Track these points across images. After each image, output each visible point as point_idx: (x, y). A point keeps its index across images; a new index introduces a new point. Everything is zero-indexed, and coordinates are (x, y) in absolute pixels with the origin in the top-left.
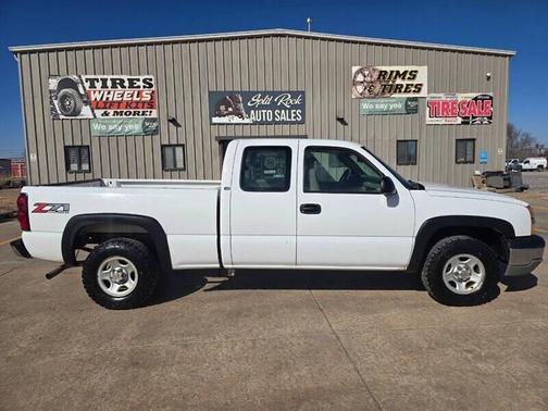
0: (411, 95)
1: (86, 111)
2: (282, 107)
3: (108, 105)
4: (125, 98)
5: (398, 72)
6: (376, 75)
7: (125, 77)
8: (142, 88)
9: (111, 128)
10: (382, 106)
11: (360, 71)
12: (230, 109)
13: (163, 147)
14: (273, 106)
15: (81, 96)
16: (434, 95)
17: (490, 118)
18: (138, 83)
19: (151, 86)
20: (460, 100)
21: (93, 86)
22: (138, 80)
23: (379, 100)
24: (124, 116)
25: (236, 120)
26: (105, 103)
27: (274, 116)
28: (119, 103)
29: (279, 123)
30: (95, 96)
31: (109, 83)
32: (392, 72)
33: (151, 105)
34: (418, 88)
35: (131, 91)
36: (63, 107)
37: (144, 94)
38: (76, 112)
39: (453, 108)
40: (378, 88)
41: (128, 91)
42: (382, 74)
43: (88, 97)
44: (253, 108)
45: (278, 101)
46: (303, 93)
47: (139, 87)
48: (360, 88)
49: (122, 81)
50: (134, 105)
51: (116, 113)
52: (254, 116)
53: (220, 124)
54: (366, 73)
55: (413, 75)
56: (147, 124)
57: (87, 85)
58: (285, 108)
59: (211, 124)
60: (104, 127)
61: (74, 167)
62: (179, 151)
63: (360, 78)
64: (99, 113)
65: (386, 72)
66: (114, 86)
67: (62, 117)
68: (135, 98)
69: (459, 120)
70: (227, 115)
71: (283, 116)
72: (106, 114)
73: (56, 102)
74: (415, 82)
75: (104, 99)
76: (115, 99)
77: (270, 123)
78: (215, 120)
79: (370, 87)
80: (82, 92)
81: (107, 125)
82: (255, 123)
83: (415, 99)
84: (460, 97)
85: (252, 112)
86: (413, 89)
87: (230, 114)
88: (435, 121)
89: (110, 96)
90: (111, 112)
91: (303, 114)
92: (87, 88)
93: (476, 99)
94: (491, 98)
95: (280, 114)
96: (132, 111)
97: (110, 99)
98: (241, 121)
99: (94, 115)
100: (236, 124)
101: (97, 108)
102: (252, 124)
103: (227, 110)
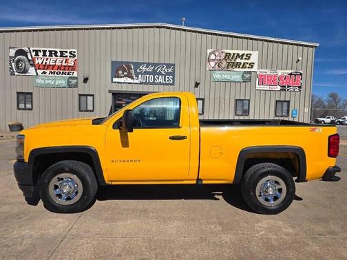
0: (247, 70)
1: (32, 71)
2: (160, 74)
3: (46, 67)
4: (57, 64)
5: (238, 54)
6: (223, 56)
7: (58, 50)
8: (68, 57)
9: (47, 82)
10: (226, 76)
11: (213, 53)
12: (125, 73)
13: (80, 95)
14: (154, 73)
15: (29, 61)
17: (300, 87)
18: (66, 54)
19: (74, 56)
21: (37, 55)
22: (66, 52)
23: (224, 73)
24: (56, 75)
25: (129, 80)
26: (44, 66)
27: (154, 79)
28: (53, 66)
29: (156, 84)
30: (38, 61)
31: (48, 54)
32: (234, 54)
33: (73, 68)
34: (252, 65)
35: (61, 59)
36: (18, 67)
37: (69, 61)
38: (25, 71)
39: (275, 80)
40: (224, 64)
41: (60, 59)
42: (228, 55)
43: (34, 62)
44: (141, 73)
45: (157, 69)
46: (174, 65)
47: (67, 56)
48: (212, 64)
49: (56, 52)
50: (62, 68)
51: (51, 73)
52: (141, 79)
53: (118, 83)
54: (217, 54)
55: (248, 56)
56: (70, 80)
57: (34, 54)
58: (162, 75)
59: (113, 82)
60: (42, 81)
61: (22, 106)
62: (90, 98)
63: (213, 57)
64: (40, 72)
65: (230, 54)
66: (50, 55)
67: (16, 74)
68: (64, 64)
69: (279, 88)
70: (123, 77)
72: (44, 73)
73: (13, 64)
74: (249, 61)
75: (44, 63)
76: (51, 63)
77: (151, 84)
78: (115, 80)
79: (219, 63)
80: (30, 58)
81: (45, 80)
82: (141, 83)
83: (249, 72)
84: (280, 73)
85: (140, 76)
86: (248, 66)
88: (262, 87)
89: (48, 62)
90: (48, 72)
91: (173, 79)
92: (33, 56)
93: (291, 74)
94: (301, 74)
95: (158, 78)
96: (61, 71)
97: (48, 64)
98: (132, 81)
99: (37, 73)
100: (129, 83)
101: (39, 69)
102: (139, 84)
103: (123, 74)
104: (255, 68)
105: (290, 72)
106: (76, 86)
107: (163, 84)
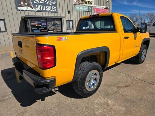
0: (90, 5)
2: (48, 5)
10: (82, 8)
12: (26, 4)
14: (45, 4)
16: (95, 6)
20: (101, 8)
23: (81, 6)
25: (29, 9)
27: (46, 8)
29: (48, 12)
39: (100, 11)
40: (80, 1)
44: (36, 4)
45: (47, 2)
48: (75, 1)
52: (37, 8)
58: (50, 6)
59: (17, 10)
70: (25, 6)
71: (49, 9)
74: (90, 1)
77: (44, 11)
78: (19, 8)
79: (78, 1)
82: (38, 11)
83: (91, 7)
85: (36, 6)
86: (90, 3)
87: (26, 6)
91: (57, 9)
93: (105, 8)
94: (108, 8)
95: (48, 8)
98: (31, 9)
100: (29, 11)
102: (36, 11)
103: (24, 4)
104: (93, 5)
105: (104, 7)
107: (51, 12)
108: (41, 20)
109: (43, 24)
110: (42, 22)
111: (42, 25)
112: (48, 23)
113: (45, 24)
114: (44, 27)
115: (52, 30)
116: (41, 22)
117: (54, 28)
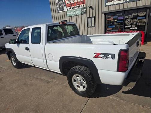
1: (65, 8)
4: (76, 1)
9: (72, 13)
13: (87, 18)
15: (64, 3)
24: (75, 8)
26: (70, 4)
28: (74, 3)
33: (83, 2)
36: (60, 8)
38: (63, 9)
43: (66, 3)
53: (109, 6)
56: (82, 10)
59: (106, 6)
60: (70, 13)
62: (93, 19)
64: (69, 8)
67: (60, 11)
68: (78, 1)
72: (70, 8)
73: (58, 7)
75: (70, 3)
76: (73, 2)
80: (64, 2)
81: (71, 12)
90: (72, 7)
92: (65, 0)
96: (78, 6)
97: (71, 3)
98: (119, 2)
99: (67, 9)
100: (116, 4)
101: (68, 7)
102: (124, 3)
106: (85, 13)
108: (118, 14)
109: (120, 18)
110: (119, 16)
111: (118, 19)
112: (126, 16)
113: (122, 18)
114: (120, 21)
115: (130, 24)
116: (117, 17)
117: (134, 22)
